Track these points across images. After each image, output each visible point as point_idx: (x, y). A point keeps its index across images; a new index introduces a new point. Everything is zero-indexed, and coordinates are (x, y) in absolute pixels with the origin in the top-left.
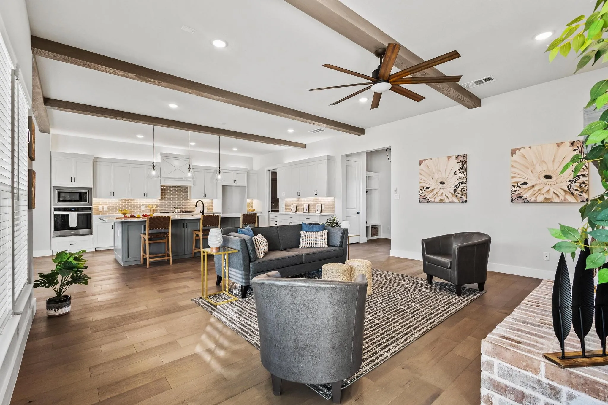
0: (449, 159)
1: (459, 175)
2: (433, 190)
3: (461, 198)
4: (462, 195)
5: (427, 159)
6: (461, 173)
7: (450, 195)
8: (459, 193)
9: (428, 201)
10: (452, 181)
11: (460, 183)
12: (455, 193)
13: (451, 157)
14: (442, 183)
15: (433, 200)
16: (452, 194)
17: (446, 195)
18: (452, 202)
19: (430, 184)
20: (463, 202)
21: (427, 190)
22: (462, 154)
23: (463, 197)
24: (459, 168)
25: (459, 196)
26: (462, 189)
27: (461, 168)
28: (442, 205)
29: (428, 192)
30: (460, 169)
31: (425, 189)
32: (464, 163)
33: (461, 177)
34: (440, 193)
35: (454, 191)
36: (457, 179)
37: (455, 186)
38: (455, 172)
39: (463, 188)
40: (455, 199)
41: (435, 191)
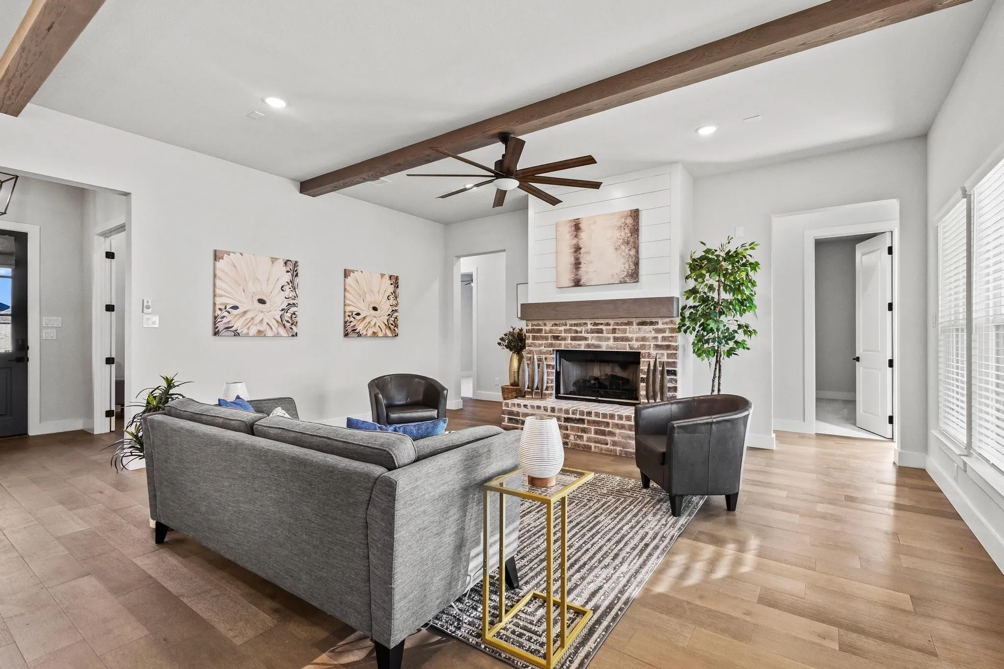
0: (273, 262)
1: (288, 292)
2: (245, 312)
3: (291, 328)
4: (292, 324)
5: (234, 253)
6: (292, 289)
7: (274, 324)
8: (288, 322)
9: (236, 334)
10: (278, 301)
12: (282, 321)
13: (276, 259)
14: (261, 301)
15: (245, 331)
16: (278, 322)
17: (268, 324)
18: (278, 335)
19: (239, 301)
20: (293, 336)
21: (234, 312)
22: (293, 259)
23: (293, 327)
24: (289, 281)
25: (288, 325)
26: (292, 314)
27: (291, 281)
28: (260, 342)
29: (236, 315)
30: (290, 283)
31: (230, 310)
32: (295, 273)
33: (291, 296)
35: (281, 317)
36: (286, 298)
37: (283, 310)
38: (282, 287)
39: (294, 314)
40: (282, 331)
41: (249, 315)
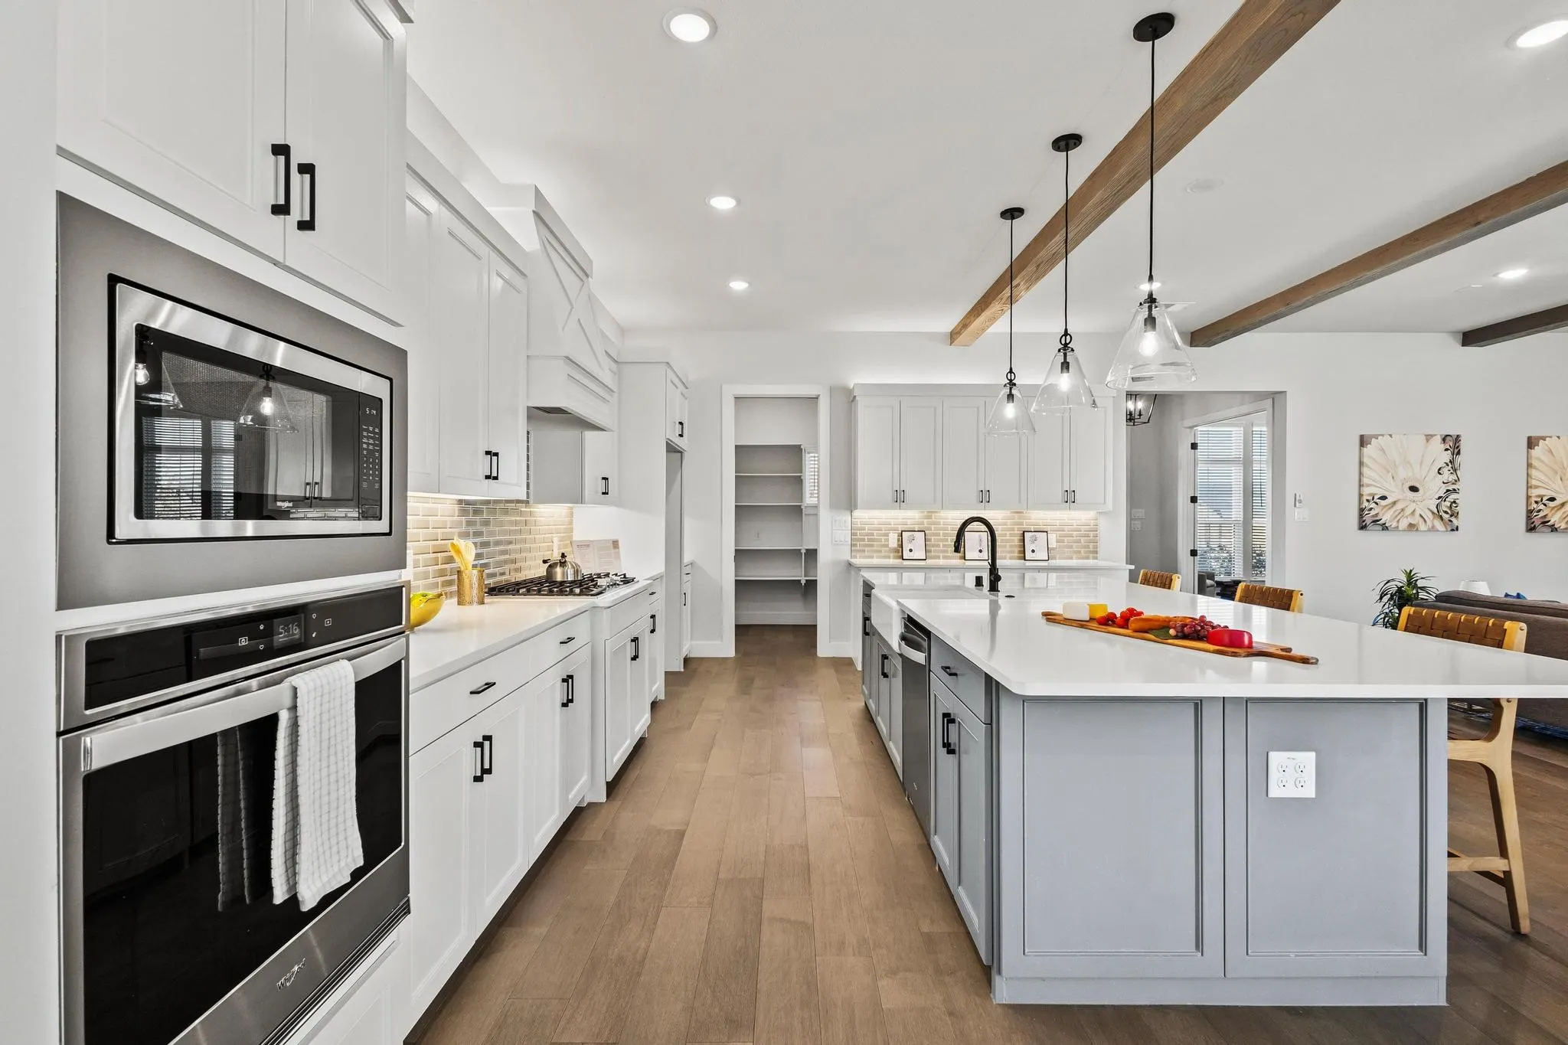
0: (1427, 441)
1: (1447, 475)
2: (1394, 503)
3: (1451, 521)
4: (1451, 516)
5: (1384, 435)
6: (1452, 471)
7: (1429, 516)
8: (1446, 512)
9: (1385, 528)
10: (1434, 487)
11: (1448, 491)
12: (1438, 512)
13: (1432, 436)
14: (1414, 489)
15: (1394, 524)
16: (1433, 513)
17: (1421, 516)
18: (1433, 529)
19: (1388, 491)
20: (1452, 530)
21: (1383, 503)
22: (1454, 433)
23: (1453, 519)
24: (1448, 461)
25: (1446, 516)
26: (1452, 503)
27: (1450, 462)
28: (1412, 537)
29: (1385, 507)
30: (1450, 464)
31: (1378, 501)
32: (1456, 451)
33: (1450, 480)
34: (1408, 511)
35: (1437, 508)
36: (1443, 483)
37: (1439, 498)
38: (1439, 469)
39: (1454, 502)
40: (1438, 524)
41: (1399, 506)
